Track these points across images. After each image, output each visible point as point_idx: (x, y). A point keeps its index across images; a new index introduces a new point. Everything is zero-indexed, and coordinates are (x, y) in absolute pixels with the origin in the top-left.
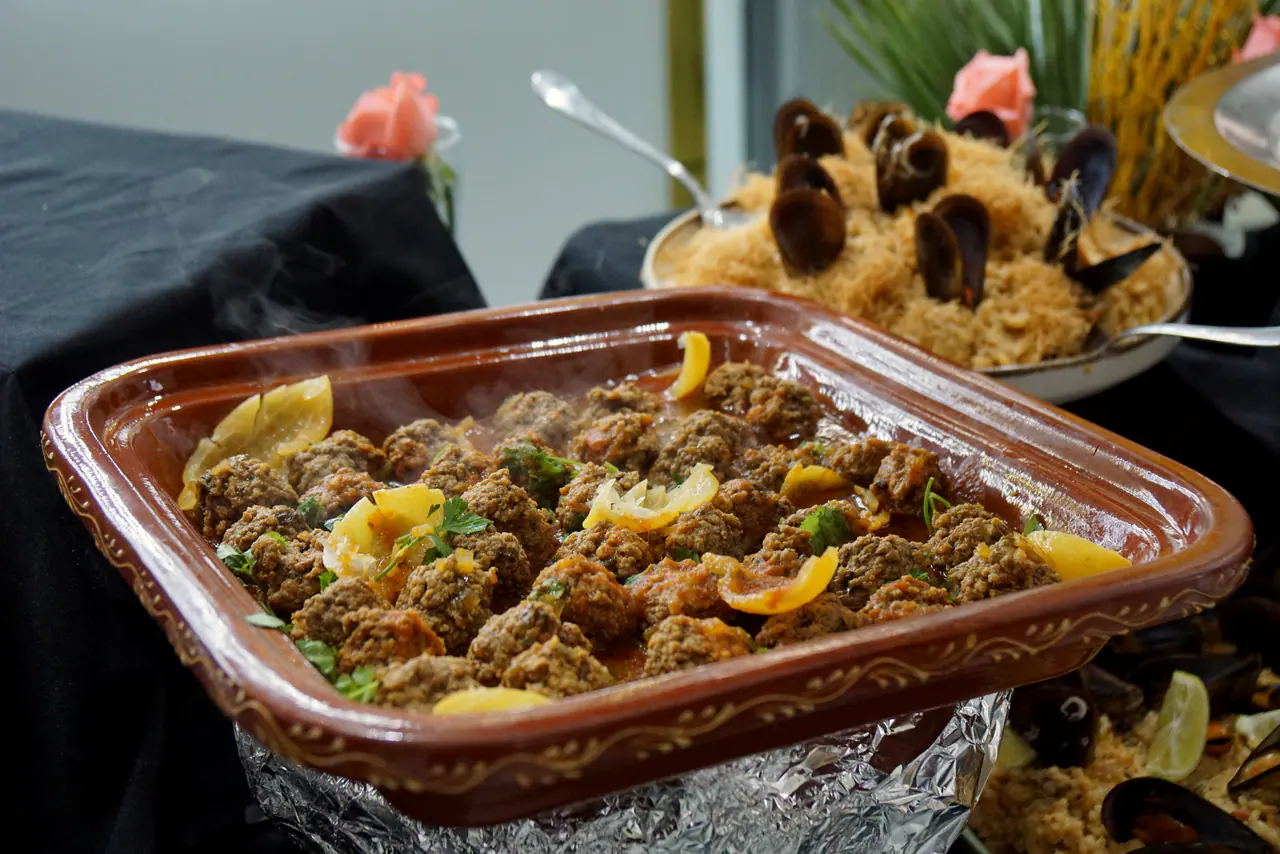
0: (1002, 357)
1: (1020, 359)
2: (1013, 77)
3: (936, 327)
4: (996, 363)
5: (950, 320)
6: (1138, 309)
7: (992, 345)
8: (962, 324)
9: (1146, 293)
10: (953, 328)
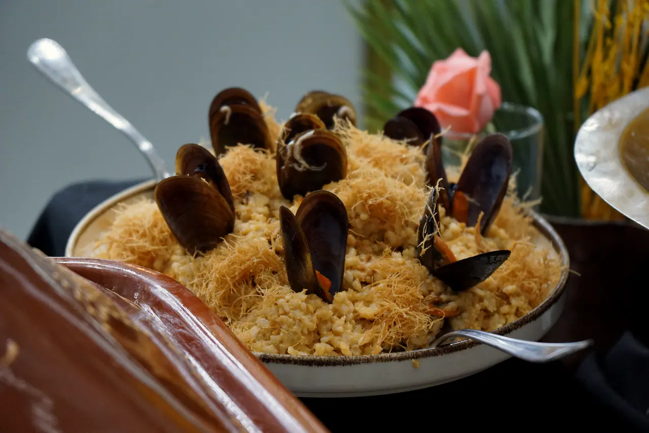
0: (344, 346)
1: (364, 348)
2: (471, 75)
3: (286, 313)
4: (338, 351)
5: (298, 308)
6: (505, 309)
7: (337, 334)
8: (307, 312)
9: (516, 295)
10: (299, 315)
